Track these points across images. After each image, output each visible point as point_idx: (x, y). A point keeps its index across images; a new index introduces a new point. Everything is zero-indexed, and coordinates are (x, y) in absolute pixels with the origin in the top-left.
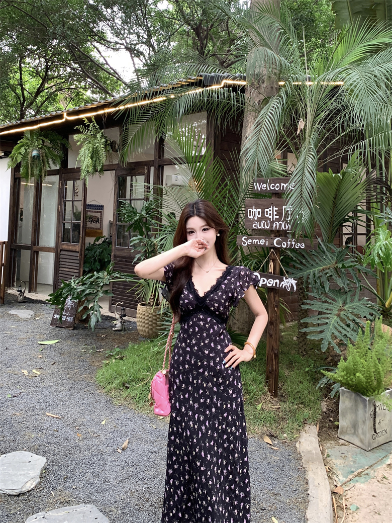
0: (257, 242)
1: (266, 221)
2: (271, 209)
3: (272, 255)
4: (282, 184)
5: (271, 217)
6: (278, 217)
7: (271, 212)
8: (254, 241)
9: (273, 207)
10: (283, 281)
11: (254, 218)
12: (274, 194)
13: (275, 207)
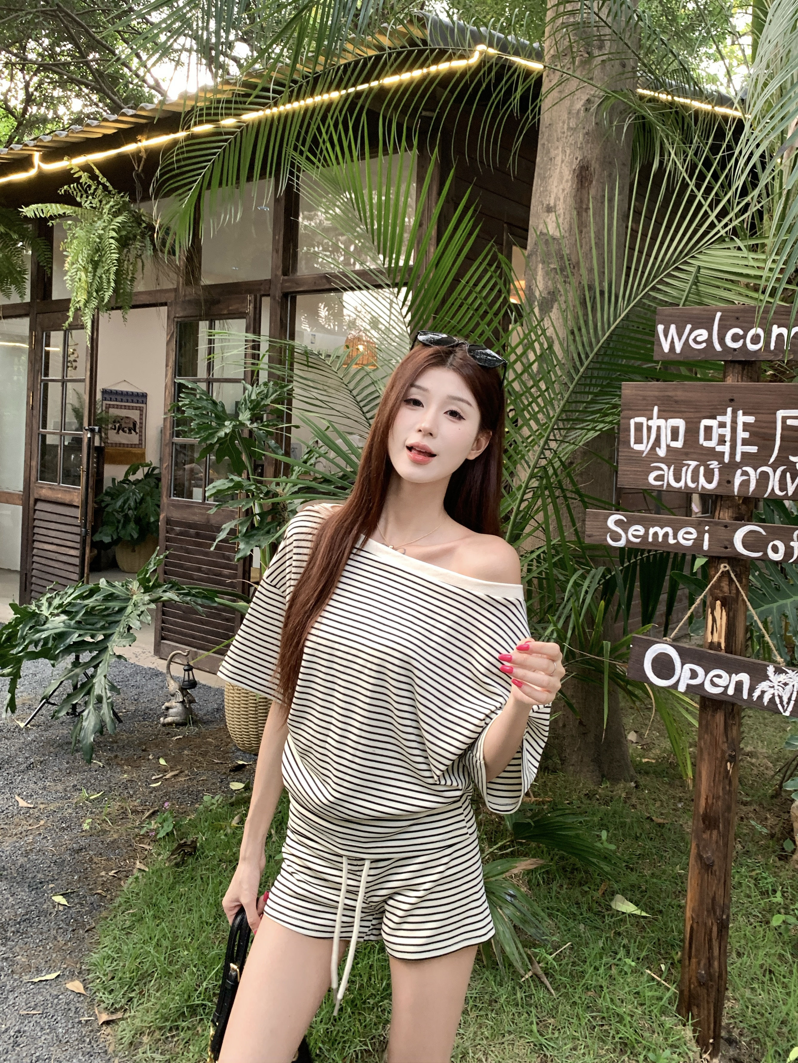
0: (666, 535)
1: (703, 462)
2: (727, 419)
3: (725, 585)
4: (776, 330)
5: (726, 449)
6: (753, 449)
7: (727, 431)
8: (652, 531)
9: (734, 413)
10: (766, 678)
11: (653, 448)
12: (738, 368)
13: (744, 414)
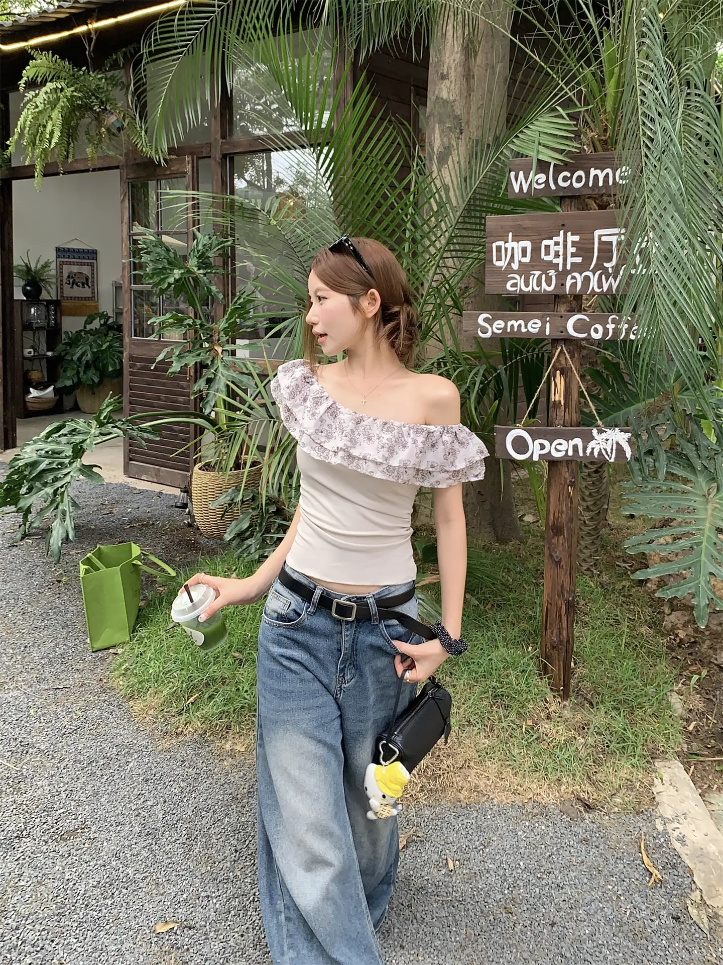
0: (520, 326)
2: (560, 239)
3: (561, 359)
4: (593, 172)
5: (560, 261)
6: (579, 260)
7: (560, 248)
8: (509, 324)
9: (565, 234)
11: (509, 264)
12: (567, 200)
13: (572, 234)
